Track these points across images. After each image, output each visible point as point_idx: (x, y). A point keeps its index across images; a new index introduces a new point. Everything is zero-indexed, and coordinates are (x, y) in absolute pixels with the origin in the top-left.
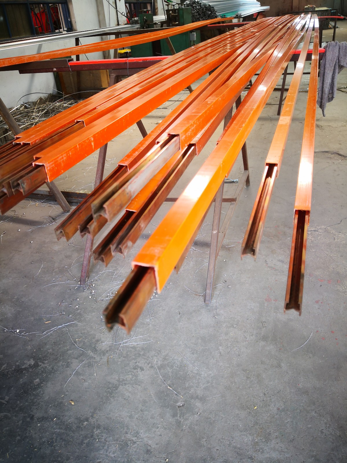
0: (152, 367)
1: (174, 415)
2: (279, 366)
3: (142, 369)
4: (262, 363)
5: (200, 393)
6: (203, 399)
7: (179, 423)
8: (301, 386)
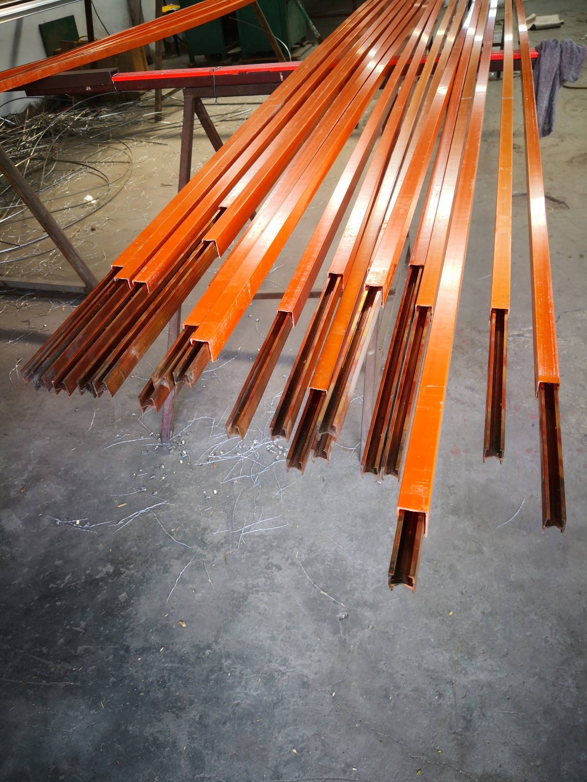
0: (293, 564)
1: (336, 632)
2: (480, 551)
3: (279, 568)
4: (455, 548)
5: (368, 597)
6: (374, 606)
7: (343, 643)
8: (512, 578)
